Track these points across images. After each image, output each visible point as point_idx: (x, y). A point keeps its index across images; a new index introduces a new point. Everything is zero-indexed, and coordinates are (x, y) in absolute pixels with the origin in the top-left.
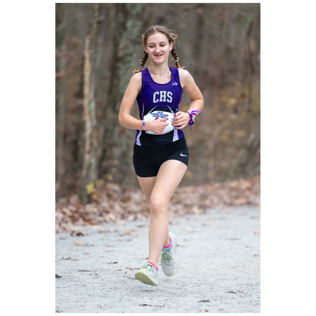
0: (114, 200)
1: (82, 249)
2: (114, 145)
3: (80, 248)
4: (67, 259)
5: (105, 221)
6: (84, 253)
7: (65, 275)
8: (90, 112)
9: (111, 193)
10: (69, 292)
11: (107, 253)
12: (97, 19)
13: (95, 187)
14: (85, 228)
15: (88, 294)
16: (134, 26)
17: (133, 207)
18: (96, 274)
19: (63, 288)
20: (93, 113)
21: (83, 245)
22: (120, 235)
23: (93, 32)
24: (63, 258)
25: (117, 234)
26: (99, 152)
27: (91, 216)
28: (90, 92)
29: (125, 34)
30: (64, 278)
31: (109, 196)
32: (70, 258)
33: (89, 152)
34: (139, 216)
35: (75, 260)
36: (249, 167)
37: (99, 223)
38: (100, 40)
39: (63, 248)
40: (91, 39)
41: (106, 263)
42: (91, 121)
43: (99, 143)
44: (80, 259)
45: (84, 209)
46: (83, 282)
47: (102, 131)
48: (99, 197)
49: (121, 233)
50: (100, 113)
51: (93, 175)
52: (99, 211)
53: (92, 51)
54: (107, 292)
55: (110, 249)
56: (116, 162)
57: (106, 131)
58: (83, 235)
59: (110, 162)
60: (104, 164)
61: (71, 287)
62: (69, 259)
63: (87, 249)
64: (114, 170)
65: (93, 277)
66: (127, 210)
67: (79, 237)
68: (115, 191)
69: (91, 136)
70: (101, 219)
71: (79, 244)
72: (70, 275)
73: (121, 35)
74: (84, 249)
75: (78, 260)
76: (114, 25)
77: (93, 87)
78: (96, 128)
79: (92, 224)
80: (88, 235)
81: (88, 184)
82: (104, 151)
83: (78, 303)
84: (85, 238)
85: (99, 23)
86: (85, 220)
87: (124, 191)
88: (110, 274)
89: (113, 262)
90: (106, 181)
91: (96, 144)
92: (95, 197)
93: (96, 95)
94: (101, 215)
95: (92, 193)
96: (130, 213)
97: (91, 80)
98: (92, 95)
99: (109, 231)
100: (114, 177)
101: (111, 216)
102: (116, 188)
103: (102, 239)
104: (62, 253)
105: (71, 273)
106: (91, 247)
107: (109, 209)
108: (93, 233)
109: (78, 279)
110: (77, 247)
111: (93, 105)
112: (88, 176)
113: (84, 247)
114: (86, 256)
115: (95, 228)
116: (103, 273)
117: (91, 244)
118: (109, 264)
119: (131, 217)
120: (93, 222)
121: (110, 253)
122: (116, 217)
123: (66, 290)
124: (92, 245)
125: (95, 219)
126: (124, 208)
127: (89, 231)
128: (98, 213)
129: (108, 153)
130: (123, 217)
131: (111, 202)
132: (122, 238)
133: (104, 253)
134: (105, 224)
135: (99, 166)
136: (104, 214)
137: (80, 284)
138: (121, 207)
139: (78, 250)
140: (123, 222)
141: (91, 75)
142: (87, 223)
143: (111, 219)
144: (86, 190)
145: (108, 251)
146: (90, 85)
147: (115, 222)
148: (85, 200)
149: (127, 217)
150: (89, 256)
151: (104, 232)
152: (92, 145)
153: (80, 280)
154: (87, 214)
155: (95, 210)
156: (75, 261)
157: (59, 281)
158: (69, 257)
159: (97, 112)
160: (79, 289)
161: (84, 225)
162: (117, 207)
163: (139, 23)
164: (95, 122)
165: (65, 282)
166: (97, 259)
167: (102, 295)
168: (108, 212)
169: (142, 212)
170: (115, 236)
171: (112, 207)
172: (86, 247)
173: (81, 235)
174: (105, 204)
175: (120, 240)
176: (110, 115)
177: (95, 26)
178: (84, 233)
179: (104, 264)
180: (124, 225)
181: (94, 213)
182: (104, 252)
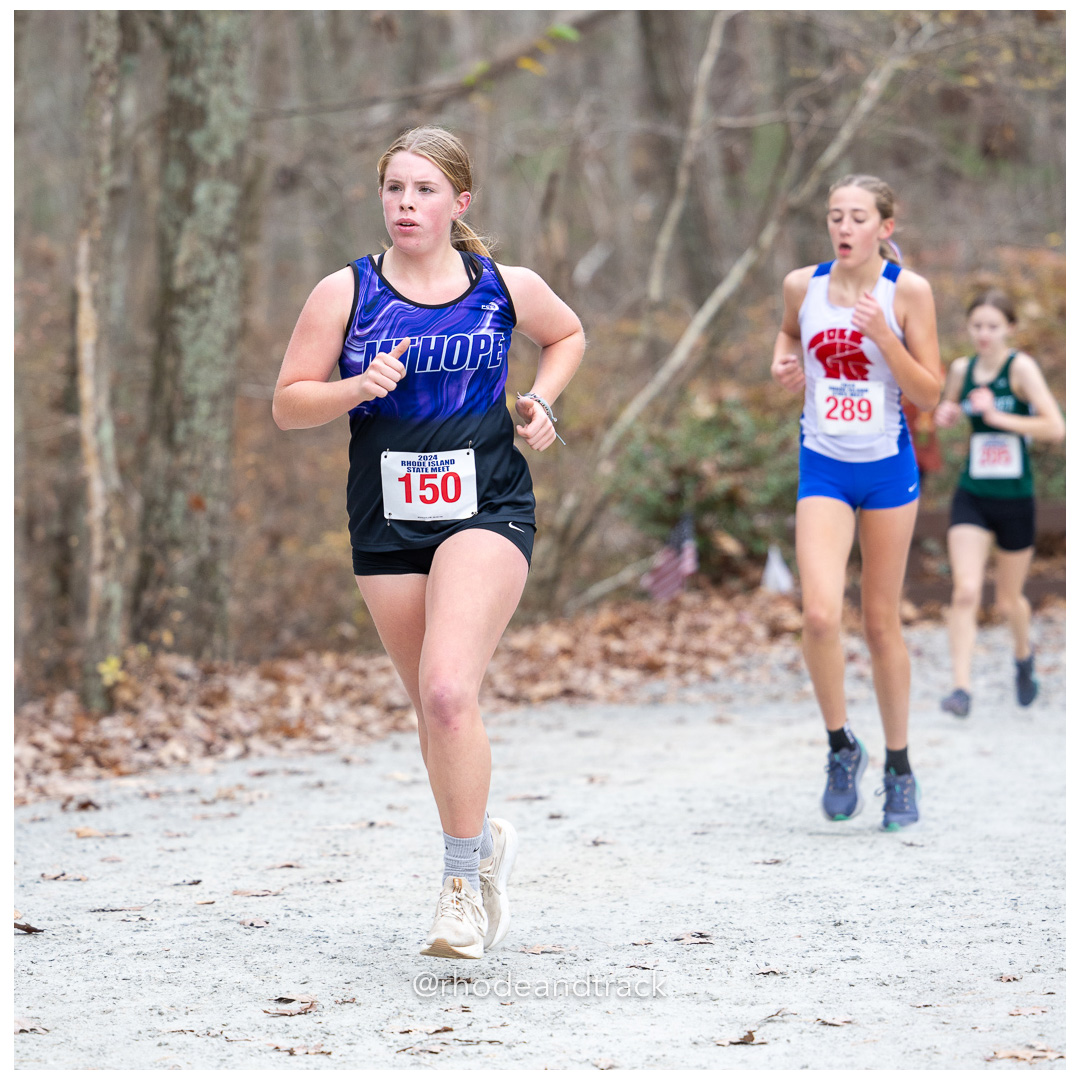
0: (182, 703)
1: (97, 847)
2: (175, 543)
3: (90, 844)
4: (56, 879)
5: (160, 764)
6: (103, 860)
7: (52, 924)
8: (100, 452)
9: (172, 681)
10: (65, 973)
11: (170, 854)
12: (108, 184)
13: (124, 665)
14: (102, 785)
15: (120, 978)
16: (215, 199)
17: (237, 720)
18: (142, 919)
19: (49, 964)
20: (110, 454)
21: (99, 837)
22: (205, 803)
23: (100, 220)
24: (43, 875)
25: (195, 799)
26: (132, 565)
27: (118, 752)
28: (97, 393)
29: (189, 224)
30: (50, 935)
31: (165, 690)
32: (63, 875)
33: (104, 567)
34: (255, 743)
35: (79, 880)
36: (562, 591)
37: (142, 769)
38: (120, 244)
39: (42, 846)
40: (92, 242)
41: (168, 883)
42: (105, 478)
43: (129, 539)
44: (92, 877)
45: (96, 732)
46: (106, 943)
47: (136, 502)
48: (137, 695)
49: (208, 798)
50: (130, 453)
51: (117, 632)
52: (137, 736)
53: (96, 277)
54: (176, 970)
55: (176, 843)
56: (182, 592)
57: (150, 504)
58: (97, 808)
59: (165, 593)
60: (147, 599)
61: (71, 958)
62: (62, 878)
63: (110, 848)
64: (177, 616)
65: (133, 926)
66: (220, 730)
67: (84, 814)
68: (183, 677)
69: (107, 523)
70: (146, 757)
71: (87, 833)
72: (68, 923)
73: (178, 226)
74: (102, 847)
75: (87, 880)
76: (156, 197)
77: (106, 378)
78: (119, 498)
79: (121, 774)
80: (110, 805)
81: (103, 659)
82: (147, 561)
83: (94, 1003)
84: (103, 813)
85: (115, 193)
86: (99, 763)
87: (208, 673)
88: (180, 916)
89: (190, 880)
90: (156, 647)
91: (120, 543)
92: (125, 695)
93: (114, 402)
94: (145, 747)
95: (117, 684)
96: (227, 737)
97: (97, 362)
98: (103, 403)
99: (171, 793)
100: (176, 635)
101: (175, 747)
102: (186, 666)
103: (154, 817)
104: (38, 861)
105: (69, 919)
106: (123, 841)
107: (170, 730)
108: (125, 798)
109: (89, 935)
110: (82, 841)
111: (107, 431)
112: (102, 635)
113: (103, 842)
114: (109, 867)
115: (131, 784)
116: (160, 912)
117: (121, 832)
118: (177, 888)
119: (233, 749)
120: (124, 767)
121: (177, 856)
122: (189, 750)
123: (58, 967)
124: (126, 835)
125: (129, 761)
126: (212, 724)
127: (115, 795)
128: (138, 743)
129: (159, 567)
130: (209, 750)
131: (174, 709)
132: (210, 810)
133: (160, 855)
134: (157, 771)
135: (134, 606)
136: (155, 744)
137: (97, 948)
138: (204, 720)
139: (84, 851)
140: (209, 763)
141: (97, 346)
142: (104, 772)
143: (174, 758)
144: (99, 676)
145: (172, 851)
146: (96, 374)
147: (186, 764)
148: (98, 704)
149: (222, 750)
150: (117, 865)
151: (158, 794)
152: (109, 545)
153: (96, 938)
154: (105, 745)
155: (129, 733)
156: (80, 882)
157: (34, 942)
158: (61, 873)
159: (119, 451)
160: (94, 964)
161: (99, 778)
162: (192, 723)
163: (230, 191)
164: (115, 481)
165: (52, 944)
166: (141, 875)
167: (161, 976)
168: (165, 738)
169: (262, 731)
170: (191, 804)
171: (176, 723)
172: (108, 840)
173: (91, 808)
174: (155, 714)
175: (205, 818)
176: (159, 456)
177: (104, 203)
178: (99, 800)
179: (162, 888)
180: (214, 772)
181: (126, 742)
182: (161, 852)
